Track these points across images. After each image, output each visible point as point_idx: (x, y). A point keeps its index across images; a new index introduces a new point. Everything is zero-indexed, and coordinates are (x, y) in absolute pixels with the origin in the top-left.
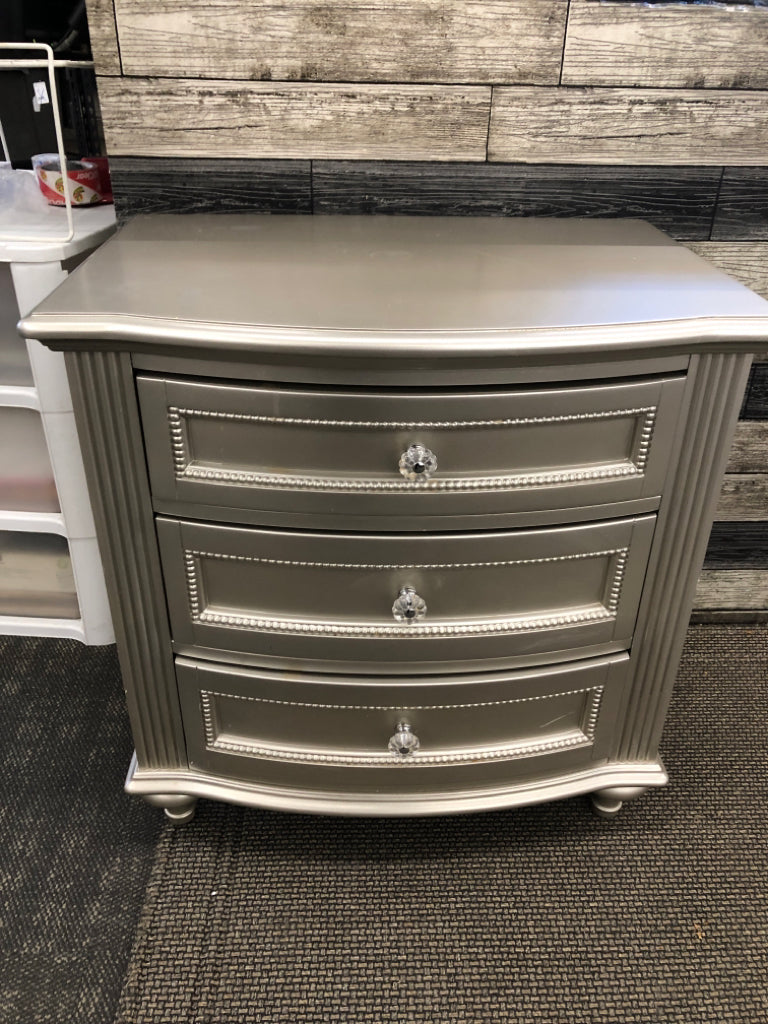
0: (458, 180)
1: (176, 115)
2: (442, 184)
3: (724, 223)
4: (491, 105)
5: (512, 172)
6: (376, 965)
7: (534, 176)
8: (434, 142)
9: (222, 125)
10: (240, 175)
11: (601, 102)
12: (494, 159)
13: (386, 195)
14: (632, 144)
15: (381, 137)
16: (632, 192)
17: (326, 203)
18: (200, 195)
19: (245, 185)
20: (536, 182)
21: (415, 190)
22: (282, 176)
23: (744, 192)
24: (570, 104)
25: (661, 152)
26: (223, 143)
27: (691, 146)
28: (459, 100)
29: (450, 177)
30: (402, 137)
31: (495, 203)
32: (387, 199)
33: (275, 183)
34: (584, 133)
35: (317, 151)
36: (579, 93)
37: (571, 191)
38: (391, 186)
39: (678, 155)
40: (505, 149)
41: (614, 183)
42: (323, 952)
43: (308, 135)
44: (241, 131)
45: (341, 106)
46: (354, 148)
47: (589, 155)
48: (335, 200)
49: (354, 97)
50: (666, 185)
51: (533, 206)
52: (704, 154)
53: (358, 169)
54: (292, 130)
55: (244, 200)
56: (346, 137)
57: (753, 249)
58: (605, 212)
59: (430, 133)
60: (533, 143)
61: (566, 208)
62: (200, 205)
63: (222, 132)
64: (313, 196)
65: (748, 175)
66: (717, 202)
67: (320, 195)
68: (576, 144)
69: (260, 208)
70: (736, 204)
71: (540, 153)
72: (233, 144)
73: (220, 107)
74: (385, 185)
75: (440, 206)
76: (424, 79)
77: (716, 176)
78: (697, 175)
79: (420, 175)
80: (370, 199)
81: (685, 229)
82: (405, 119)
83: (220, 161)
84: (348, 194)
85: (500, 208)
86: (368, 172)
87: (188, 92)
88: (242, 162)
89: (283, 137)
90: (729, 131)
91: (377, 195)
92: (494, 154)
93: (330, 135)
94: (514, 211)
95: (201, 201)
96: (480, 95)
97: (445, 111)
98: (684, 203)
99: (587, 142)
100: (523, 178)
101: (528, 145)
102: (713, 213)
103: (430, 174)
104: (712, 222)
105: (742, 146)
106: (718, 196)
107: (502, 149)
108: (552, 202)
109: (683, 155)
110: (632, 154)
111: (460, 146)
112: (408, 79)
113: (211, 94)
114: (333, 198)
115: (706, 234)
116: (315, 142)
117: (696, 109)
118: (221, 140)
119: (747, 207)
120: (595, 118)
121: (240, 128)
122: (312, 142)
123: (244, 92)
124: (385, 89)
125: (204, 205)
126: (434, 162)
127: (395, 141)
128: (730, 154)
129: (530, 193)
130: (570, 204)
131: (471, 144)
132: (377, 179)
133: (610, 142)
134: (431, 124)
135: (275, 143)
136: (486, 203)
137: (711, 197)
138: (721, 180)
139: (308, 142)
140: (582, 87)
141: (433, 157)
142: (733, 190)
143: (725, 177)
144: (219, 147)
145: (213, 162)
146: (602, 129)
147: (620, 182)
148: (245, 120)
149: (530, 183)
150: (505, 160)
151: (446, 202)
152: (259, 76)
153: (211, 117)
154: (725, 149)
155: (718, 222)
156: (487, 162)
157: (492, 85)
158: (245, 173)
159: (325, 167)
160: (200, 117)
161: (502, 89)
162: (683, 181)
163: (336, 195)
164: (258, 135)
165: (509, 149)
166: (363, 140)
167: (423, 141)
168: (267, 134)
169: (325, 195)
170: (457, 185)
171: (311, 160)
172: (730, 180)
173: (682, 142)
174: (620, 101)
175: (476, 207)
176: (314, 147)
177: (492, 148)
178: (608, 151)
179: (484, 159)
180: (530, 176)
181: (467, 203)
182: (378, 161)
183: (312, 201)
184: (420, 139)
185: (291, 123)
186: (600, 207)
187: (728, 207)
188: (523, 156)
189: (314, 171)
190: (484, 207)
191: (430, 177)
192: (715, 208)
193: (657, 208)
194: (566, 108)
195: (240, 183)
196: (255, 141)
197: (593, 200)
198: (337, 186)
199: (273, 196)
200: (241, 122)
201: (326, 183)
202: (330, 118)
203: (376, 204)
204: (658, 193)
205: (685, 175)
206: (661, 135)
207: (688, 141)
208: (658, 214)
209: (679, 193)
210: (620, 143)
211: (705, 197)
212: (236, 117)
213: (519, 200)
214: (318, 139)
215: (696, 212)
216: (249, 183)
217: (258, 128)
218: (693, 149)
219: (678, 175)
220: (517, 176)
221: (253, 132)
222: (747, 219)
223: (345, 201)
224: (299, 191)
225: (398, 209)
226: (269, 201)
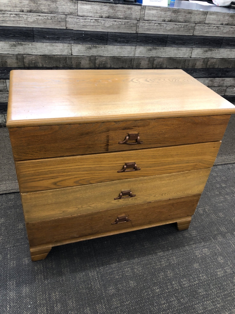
1: (5, 18)
4: (66, 18)
8: (56, 25)
9: (15, 20)
11: (85, 19)
12: (67, 28)
14: (92, 27)
15: (46, 24)
18: (11, 34)
23: (112, 37)
24: (80, 19)
27: (102, 28)
28: (60, 17)
30: (50, 24)
32: (48, 36)
33: (26, 32)
34: (83, 25)
35: (34, 26)
36: (81, 17)
38: (49, 33)
40: (69, 27)
41: (90, 34)
43: (32, 23)
44: (19, 21)
45: (38, 17)
47: (84, 29)
48: (38, 36)
49: (40, 16)
52: (104, 30)
53: (42, 29)
54: (29, 22)
55: (20, 35)
56: (39, 23)
59: (55, 23)
62: (11, 36)
64: (34, 35)
65: (112, 34)
70: (111, 39)
71: (76, 28)
72: (17, 24)
73: (14, 17)
74: (47, 33)
75: (58, 37)
76: (53, 13)
78: (104, 33)
79: (54, 31)
81: (103, 43)
82: (50, 20)
85: (69, 38)
86: (44, 30)
87: (7, 14)
89: (27, 23)
90: (108, 25)
91: (46, 35)
93: (36, 23)
94: (72, 39)
96: (64, 16)
97: (58, 19)
101: (73, 26)
102: (107, 40)
103: (56, 31)
105: (111, 28)
106: (107, 37)
108: (78, 37)
109: (101, 30)
111: (61, 26)
112: (50, 13)
113: (12, 14)
115: (106, 44)
117: (102, 21)
120: (84, 22)
123: (18, 14)
124: (46, 14)
127: (48, 24)
128: (108, 30)
129: (75, 35)
131: (63, 25)
133: (88, 26)
134: (55, 21)
135: (25, 24)
136: (67, 37)
138: (108, 34)
141: (56, 28)
144: (14, 24)
145: (13, 27)
146: (86, 24)
150: (70, 29)
152: (21, 11)
153: (12, 19)
155: (108, 42)
158: (20, 30)
159: (36, 29)
160: (10, 18)
161: (67, 15)
166: (42, 24)
168: (24, 22)
170: (61, 33)
171: (33, 28)
173: (100, 27)
174: (89, 19)
175: (65, 38)
178: (87, 28)
180: (74, 32)
181: (63, 37)
182: (46, 28)
183: (33, 36)
184: (53, 24)
185: (28, 20)
188: (73, 28)
193: (97, 39)
194: (79, 20)
198: (38, 33)
200: (18, 20)
201: (36, 32)
202: (36, 19)
203: (46, 37)
204: (97, 36)
206: (96, 26)
209: (101, 36)
211: (105, 37)
212: (17, 18)
213: (73, 37)
215: (104, 40)
216: (20, 32)
219: (100, 33)
220: (72, 32)
221: (21, 22)
222: (113, 41)
223: (40, 36)
224: (31, 34)
225: (50, 38)
226: (25, 35)
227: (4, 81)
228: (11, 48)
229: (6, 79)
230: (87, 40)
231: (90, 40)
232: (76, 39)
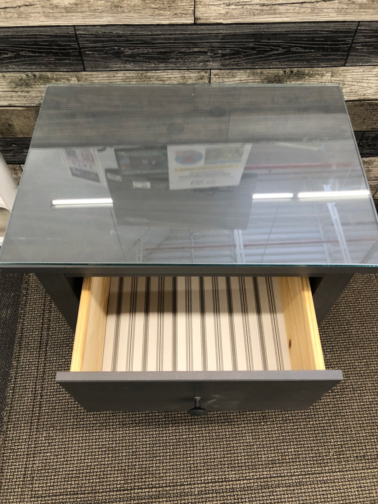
0: (176, 36)
2: (166, 39)
3: (356, 55)
5: (213, 30)
7: (227, 32)
8: (157, 12)
9: (7, 6)
10: (28, 36)
12: (199, 22)
13: (129, 46)
14: (297, 8)
15: (119, 9)
16: (296, 39)
17: (90, 53)
18: (5, 50)
19: (33, 43)
20: (229, 35)
21: (148, 43)
22: (56, 36)
23: (370, 37)
25: (317, 13)
26: (11, 17)
27: (338, 8)
29: (171, 34)
30: (134, 9)
31: (202, 50)
32: (130, 49)
33: (53, 41)
34: (263, 2)
35: (76, 20)
37: (253, 40)
38: (131, 41)
39: (328, 14)
40: (207, 15)
41: (283, 34)
43: (68, 10)
44: (22, 9)
46: (102, 17)
47: (266, 16)
48: (95, 51)
50: (319, 34)
51: (228, 51)
52: (347, 13)
53: (108, 30)
54: (57, 7)
55: (34, 52)
56: (95, 10)
57: (373, 71)
58: (276, 52)
59: (153, 6)
60: (227, 10)
61: (250, 51)
62: (6, 56)
63: (8, 10)
64: (80, 48)
66: (353, 43)
67: (84, 48)
68: (257, 10)
69: (46, 56)
70: (365, 44)
71: (232, 17)
72: (18, 18)
74: (127, 41)
75: (166, 52)
77: (354, 27)
78: (341, 27)
79: (150, 33)
80: (118, 49)
81: (329, 60)
83: (11, 29)
84: (104, 47)
85: (205, 53)
86: (114, 32)
88: (27, 29)
89: (51, 11)
91: (122, 47)
92: (200, 19)
93: (83, 9)
94: (215, 54)
95: (7, 54)
98: (331, 45)
99: (265, 8)
100: (221, 33)
101: (223, 11)
102: (349, 50)
103: (157, 33)
104: (348, 56)
105: (373, 9)
106: (353, 40)
107: (205, 15)
108: (240, 48)
109: (332, 15)
110: (296, 15)
111: (176, 14)
114: (94, 49)
115: (343, 62)
116: (74, 14)
118: (9, 15)
119: (372, 46)
121: (20, 7)
122: (72, 14)
125: (9, 56)
126: (158, 25)
127: (129, 12)
128: (364, 13)
129: (226, 42)
130: (253, 49)
131: (183, 12)
132: (121, 36)
133: (281, 7)
135: (47, 16)
136: (196, 50)
137: (349, 40)
138: (357, 29)
139: (69, 14)
141: (158, 22)
142: (364, 36)
143: (359, 28)
144: (9, 20)
145: (7, 29)
147: (287, 33)
149: (225, 36)
150: (208, 22)
151: (169, 50)
154: (362, 10)
155: (351, 55)
156: (195, 24)
158: (31, 35)
159: (85, 30)
162: (330, 31)
163: (96, 47)
164: (34, 11)
165: (210, 15)
166: (108, 11)
167: (149, 11)
168: (40, 10)
169: (87, 48)
170: (175, 39)
171: (74, 26)
172: (363, 30)
173: (332, 6)
175: (190, 52)
176: (74, 18)
177: (198, 14)
178: (280, 13)
179: (193, 22)
180: (225, 32)
181: (183, 50)
182: (120, 25)
183: (80, 52)
184: (147, 10)
186: (272, 50)
187: (359, 46)
188: (220, 19)
189: (77, 33)
190: (195, 52)
191: (157, 35)
192: (351, 47)
193: (312, 48)
195: (29, 42)
196: (32, 15)
197: (268, 45)
198: (95, 42)
199: (54, 49)
200: (20, 3)
201: (87, 40)
203: (123, 52)
204: (313, 39)
205: (332, 27)
208: (311, 52)
209: (326, 39)
210: (288, 8)
211: (344, 41)
213: (218, 47)
214: (75, 12)
215: (338, 50)
216: (35, 41)
217: (33, 7)
218: (339, 11)
219: (328, 27)
220: (216, 32)
221: (30, 9)
222: (371, 53)
223: (102, 51)
224: (70, 45)
225: (138, 55)
226: (51, 52)
227: (17, 168)
228: (16, 90)
229: (19, 164)
230: (273, 54)
231: (282, 54)
232: (230, 54)
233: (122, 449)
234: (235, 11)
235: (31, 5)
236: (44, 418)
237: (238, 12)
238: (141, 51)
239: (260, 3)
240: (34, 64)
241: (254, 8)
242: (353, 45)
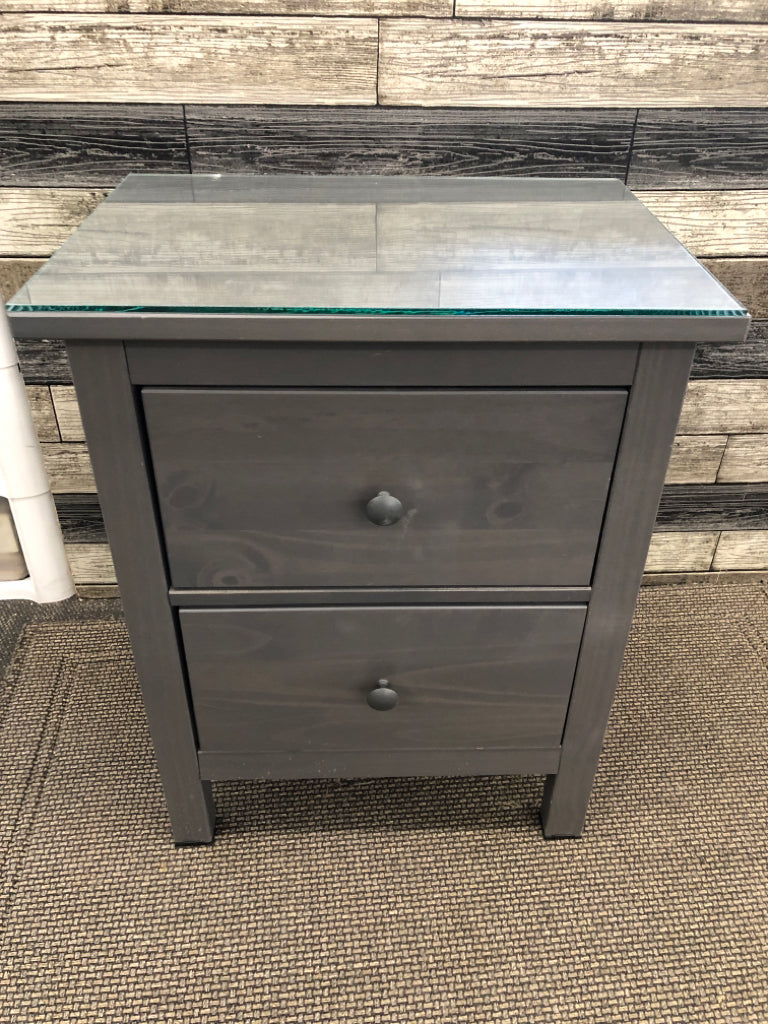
0: (348, 126)
1: (26, 53)
2: (331, 131)
3: (640, 171)
4: (379, 40)
5: (407, 117)
6: (152, 1001)
7: (431, 121)
8: (318, 84)
9: (79, 64)
10: (104, 121)
11: (501, 37)
12: (385, 102)
13: (269, 143)
14: (537, 83)
15: (258, 78)
16: (540, 138)
17: (204, 153)
18: (63, 144)
19: (112, 133)
20: (433, 127)
21: (301, 138)
22: (152, 122)
23: (660, 137)
24: (467, 39)
25: (570, 93)
26: (82, 85)
27: (601, 86)
28: (343, 35)
29: (339, 123)
30: (281, 78)
31: (389, 152)
32: (271, 148)
33: (146, 131)
34: (484, 72)
35: (188, 94)
36: (475, 26)
37: (471, 137)
38: (274, 134)
39: (588, 95)
40: (397, 91)
41: (520, 128)
42: (97, 990)
43: (177, 76)
44: (102, 71)
45: (211, 42)
46: (230, 90)
47: (490, 97)
48: (213, 150)
49: (224, 31)
50: (576, 130)
51: (432, 155)
52: (615, 95)
53: (236, 114)
54: (159, 70)
55: (112, 150)
56: (220, 78)
57: (671, 200)
58: (511, 160)
59: (313, 73)
60: (428, 84)
61: (468, 156)
62: (63, 155)
63: (79, 72)
64: (189, 145)
65: (663, 118)
66: (632, 148)
67: (195, 144)
68: (475, 85)
69: (131, 159)
70: (652, 150)
71: (437, 96)
72: (94, 86)
73: (75, 43)
74: (267, 133)
75: (330, 155)
76: (302, 11)
77: (630, 118)
78: (610, 119)
79: (305, 120)
80: (253, 148)
82: (284, 57)
83: (80, 106)
84: (228, 143)
85: (395, 157)
86: (247, 118)
87: (37, 27)
88: (105, 107)
89: (149, 78)
90: (642, 69)
91: (259, 143)
92: (386, 97)
93: (201, 76)
94: (411, 160)
95: (64, 152)
96: (366, 28)
97: (328, 47)
98: (597, 150)
99: (487, 82)
100: (419, 123)
101: (423, 85)
102: (629, 159)
103: (316, 120)
104: (627, 170)
105: (657, 86)
106: (632, 141)
107: (393, 91)
108: (452, 150)
109: (592, 97)
110: (537, 95)
111: (347, 88)
112: (284, 11)
113: (63, 29)
114: (211, 147)
116: (185, 84)
117: (604, 44)
118: (79, 81)
119: (665, 153)
120: (495, 55)
121: (99, 67)
122: (182, 84)
123: (100, 27)
124: (260, 22)
125: (68, 155)
126: (319, 106)
127: (274, 83)
128: (644, 95)
129: (429, 140)
130: (473, 152)
131: (360, 85)
132: (258, 126)
133: (512, 82)
134: (314, 62)
135: (141, 85)
136: (380, 151)
137: (626, 142)
138: (635, 124)
139: (178, 84)
140: (478, 19)
141: (318, 101)
142: (648, 135)
143: (639, 120)
144: (78, 89)
145: (72, 106)
146: (503, 68)
147: (526, 126)
148: (105, 58)
149: (427, 128)
150: (398, 103)
151: (336, 151)
152: (115, 7)
153: (65, 55)
154: (639, 89)
155: (632, 170)
156: (378, 106)
157: (378, 17)
158: (111, 119)
159: (199, 112)
160: (54, 55)
161: (389, 22)
162: (594, 125)
163: (215, 143)
164: (121, 76)
165: (402, 91)
166: (239, 82)
167: (305, 82)
168: (131, 74)
169: (201, 144)
170: (347, 132)
171: (183, 105)
172: (644, 124)
173: (591, 81)
174: (521, 35)
175: (370, 156)
176: (185, 90)
177: (382, 90)
178: (511, 92)
179: (375, 103)
180: (426, 121)
181: (359, 151)
182: (258, 105)
183: (188, 152)
184: (303, 80)
185: (156, 62)
186: (504, 155)
187: (643, 153)
188: (417, 98)
189: (188, 117)
190: (379, 156)
191: (316, 123)
192: (629, 155)
193: (568, 155)
194: (463, 43)
195: (106, 130)
196: (118, 82)
197: (496, 147)
198: (216, 134)
199: (145, 145)
200: (99, 61)
201: (202, 131)
202: (200, 56)
203: (259, 154)
204: (568, 139)
205: (595, 119)
206: (569, 73)
207: (597, 81)
208: (568, 162)
209: (590, 138)
210: (523, 83)
211: (618, 143)
212: (93, 54)
213: (416, 148)
214: (188, 81)
215: (609, 160)
216: (116, 131)
217: (120, 68)
218: (603, 90)
219: (589, 118)
220: (412, 121)
221: (114, 72)
222: (662, 166)
223: (225, 150)
224: (173, 140)
225: (284, 159)
226: (140, 151)
227: (43, 394)
228: (69, 222)
229: (49, 384)
230: (505, 163)
231: (521, 164)
232: (436, 161)
233: (201, 1000)
234: (441, 86)
235: (118, 66)
236: (14, 930)
237: (447, 88)
238: (288, 151)
239: (479, 73)
240: (108, 173)
241: (470, 81)
242: (634, 151)
